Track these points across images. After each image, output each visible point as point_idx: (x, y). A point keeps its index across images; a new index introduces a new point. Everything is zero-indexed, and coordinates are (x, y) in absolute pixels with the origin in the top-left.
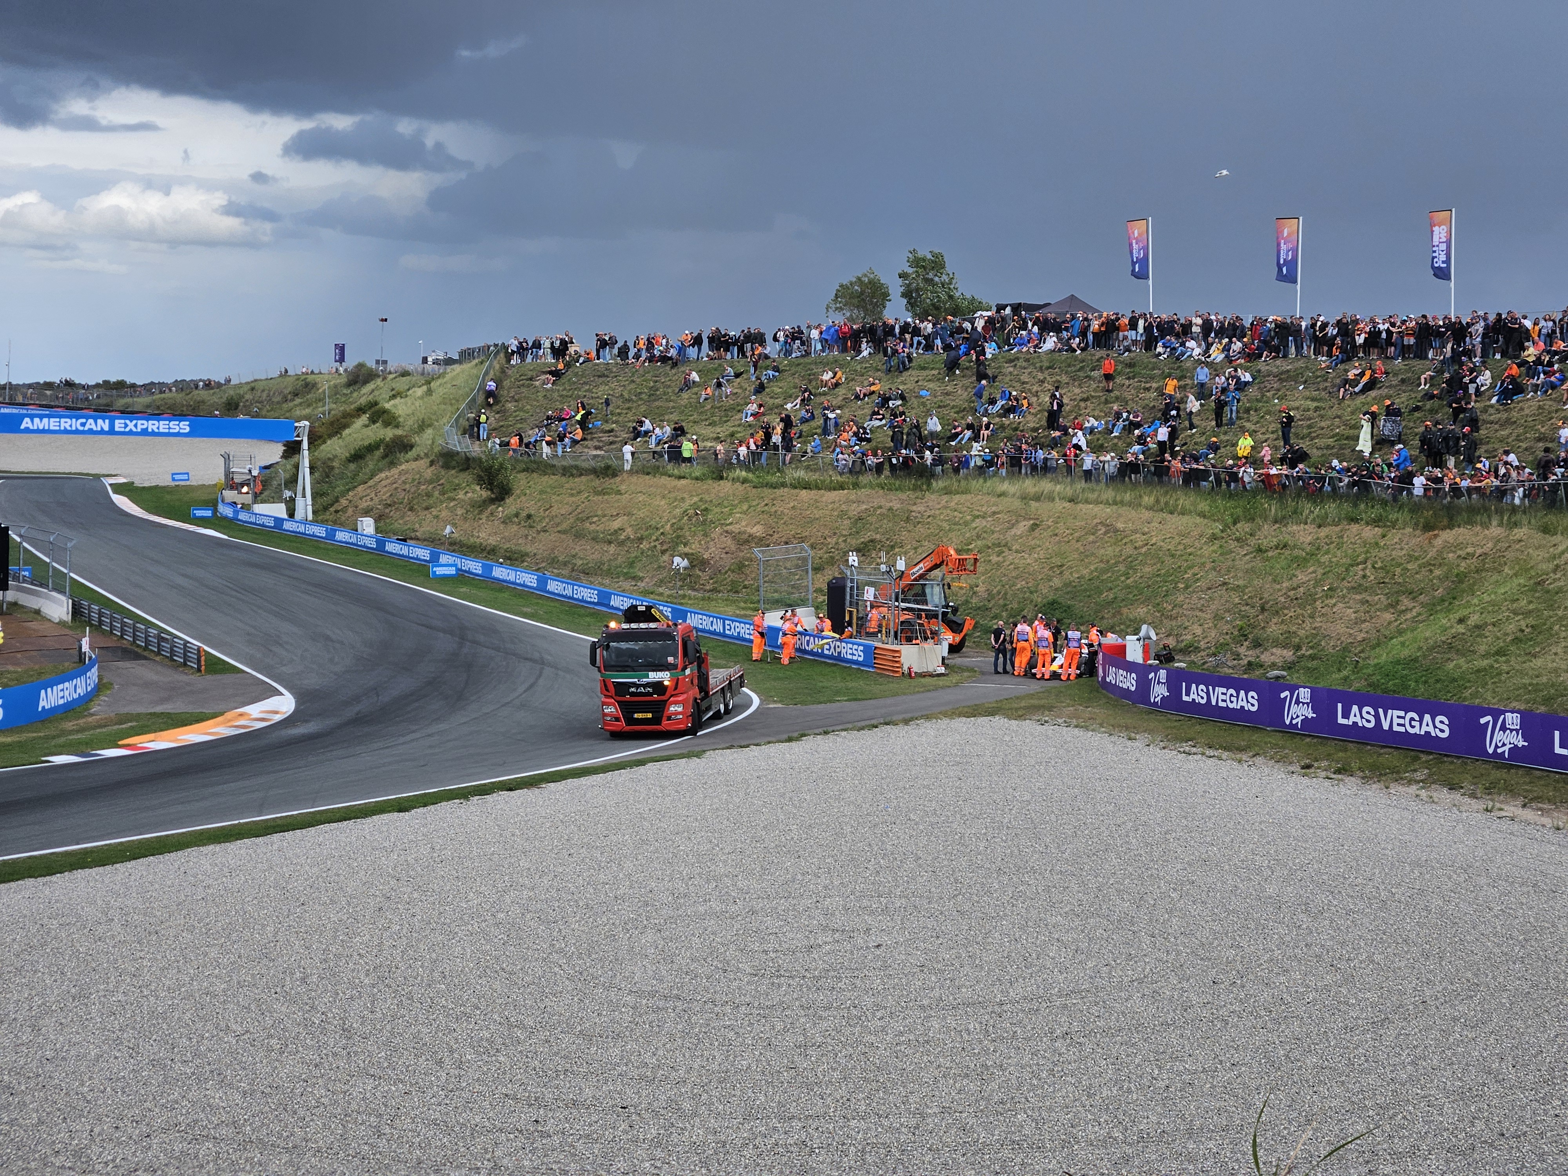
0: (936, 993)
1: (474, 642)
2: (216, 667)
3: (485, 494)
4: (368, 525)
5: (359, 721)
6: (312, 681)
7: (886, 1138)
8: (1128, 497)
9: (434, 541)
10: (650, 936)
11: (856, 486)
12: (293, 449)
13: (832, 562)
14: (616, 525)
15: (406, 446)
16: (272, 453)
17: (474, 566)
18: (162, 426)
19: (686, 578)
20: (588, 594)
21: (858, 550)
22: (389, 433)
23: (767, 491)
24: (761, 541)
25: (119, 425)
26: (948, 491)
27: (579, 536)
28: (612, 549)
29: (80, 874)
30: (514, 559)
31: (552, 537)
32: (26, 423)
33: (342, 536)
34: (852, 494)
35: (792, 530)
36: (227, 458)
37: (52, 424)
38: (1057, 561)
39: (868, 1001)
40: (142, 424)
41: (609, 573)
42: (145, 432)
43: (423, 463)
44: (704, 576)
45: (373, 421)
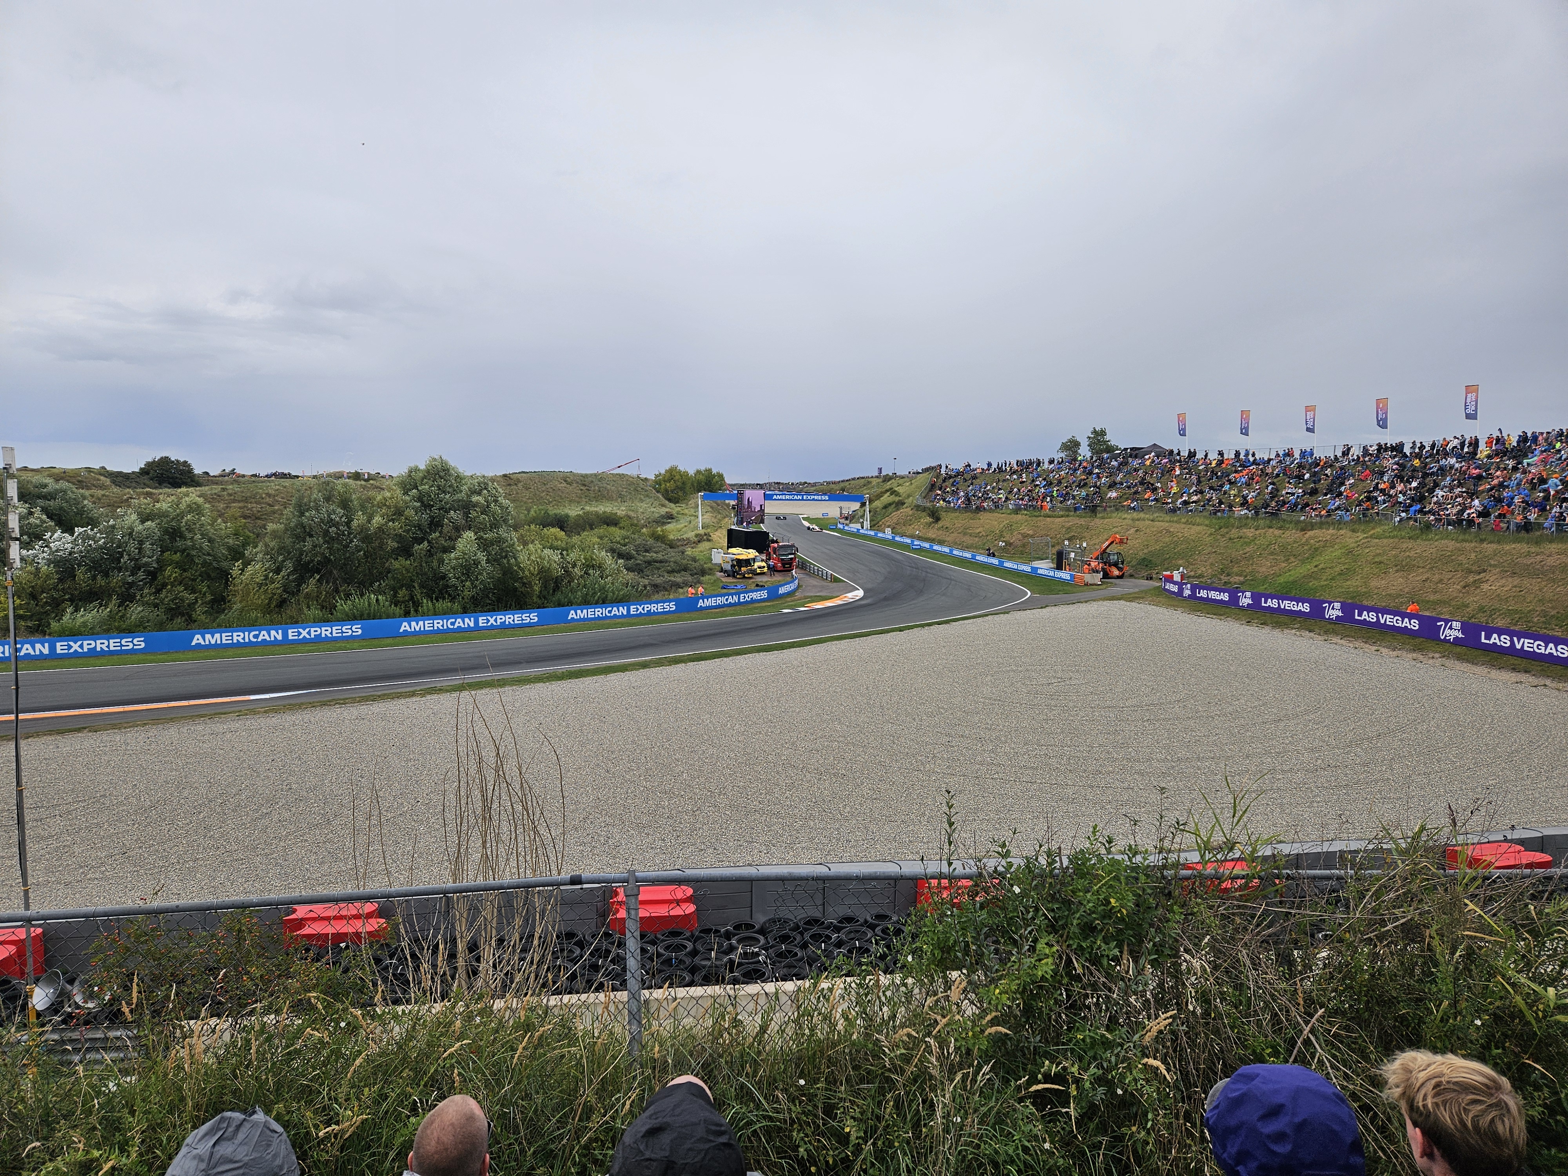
0: (1097, 702)
1: (927, 572)
2: (836, 580)
3: (931, 520)
4: (888, 531)
5: (886, 599)
6: (869, 586)
7: (1078, 754)
8: (1175, 519)
9: (912, 536)
10: (989, 677)
11: (1068, 516)
12: (863, 505)
13: (1058, 544)
14: (978, 531)
15: (903, 504)
16: (856, 506)
17: (926, 545)
18: (819, 498)
19: (1003, 549)
20: (968, 555)
21: (1068, 539)
22: (897, 499)
23: (1034, 518)
24: (1032, 536)
25: (805, 497)
26: (1103, 518)
27: (965, 534)
28: (977, 539)
29: (792, 650)
30: (941, 543)
31: (955, 534)
32: (775, 497)
33: (880, 535)
34: (1067, 519)
35: (1043, 532)
36: (841, 508)
37: (783, 497)
38: (1146, 543)
39: (1071, 704)
40: (812, 497)
41: (976, 548)
42: (813, 500)
43: (909, 509)
44: (1011, 549)
45: (891, 494)
